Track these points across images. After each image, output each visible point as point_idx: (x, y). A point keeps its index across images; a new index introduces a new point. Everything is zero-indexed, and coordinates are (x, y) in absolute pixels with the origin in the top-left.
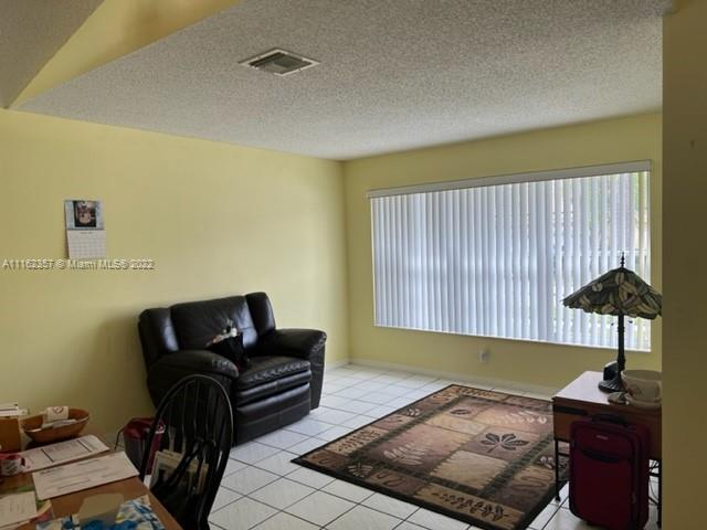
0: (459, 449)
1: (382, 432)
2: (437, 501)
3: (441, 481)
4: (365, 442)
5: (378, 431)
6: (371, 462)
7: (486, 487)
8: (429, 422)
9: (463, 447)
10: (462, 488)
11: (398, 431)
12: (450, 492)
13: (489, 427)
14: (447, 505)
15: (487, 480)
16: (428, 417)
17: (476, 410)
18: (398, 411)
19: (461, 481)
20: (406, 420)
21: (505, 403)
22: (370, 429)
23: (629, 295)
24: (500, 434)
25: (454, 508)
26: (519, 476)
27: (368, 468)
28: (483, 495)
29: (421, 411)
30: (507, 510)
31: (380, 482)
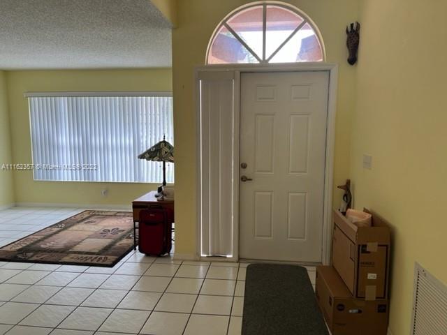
0: (87, 238)
1: (39, 237)
2: (73, 260)
3: (75, 253)
4: (28, 243)
5: (36, 237)
6: (32, 251)
7: (100, 251)
8: (70, 229)
9: (89, 237)
10: (87, 253)
11: (51, 235)
12: (80, 256)
13: (105, 226)
14: (79, 261)
15: (101, 248)
16: (70, 227)
17: (98, 220)
18: (51, 226)
19: (87, 251)
20: (55, 230)
21: (115, 215)
22: (32, 237)
23: (166, 153)
24: (111, 229)
25: (82, 261)
26: (118, 244)
27: (30, 254)
28: (98, 254)
29: (65, 225)
30: (109, 257)
31: (39, 258)
